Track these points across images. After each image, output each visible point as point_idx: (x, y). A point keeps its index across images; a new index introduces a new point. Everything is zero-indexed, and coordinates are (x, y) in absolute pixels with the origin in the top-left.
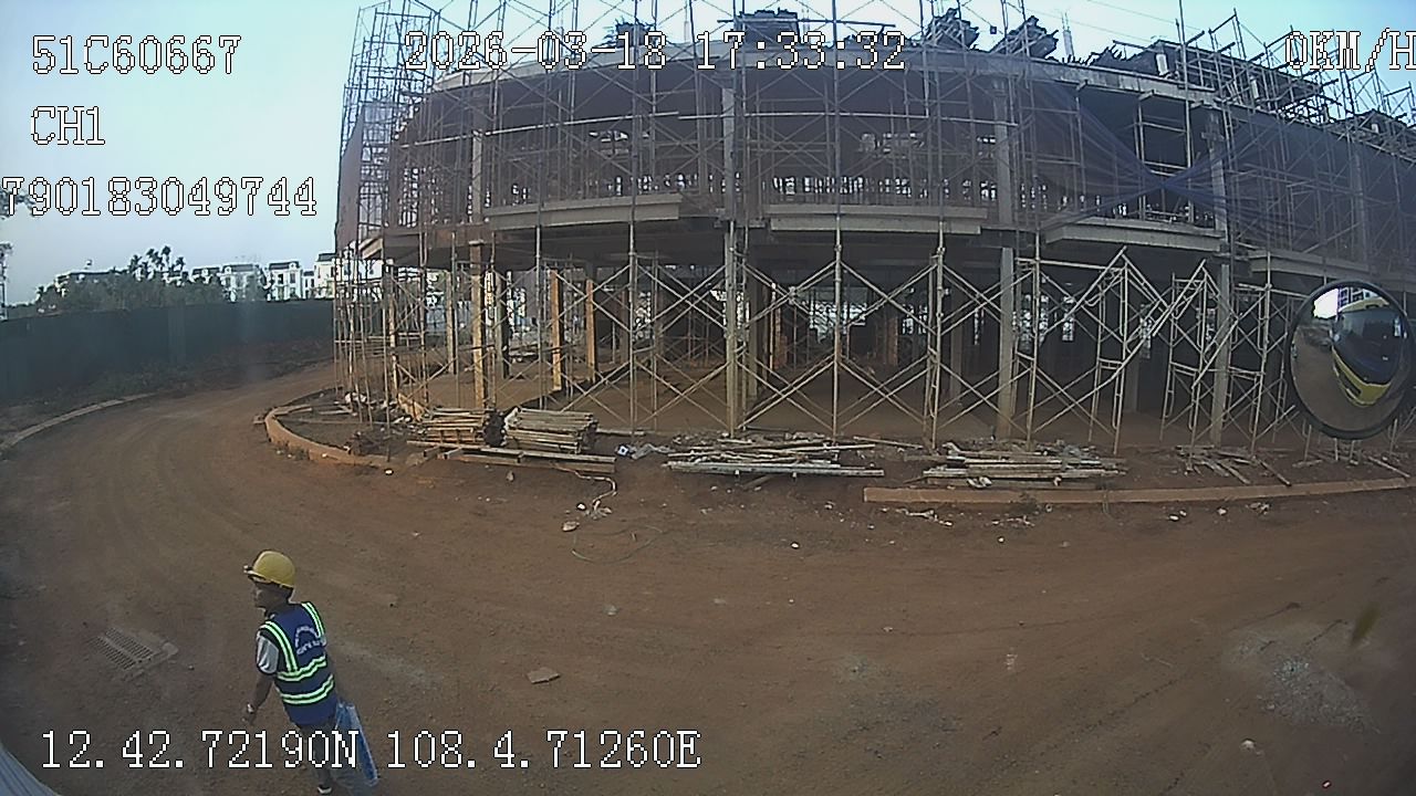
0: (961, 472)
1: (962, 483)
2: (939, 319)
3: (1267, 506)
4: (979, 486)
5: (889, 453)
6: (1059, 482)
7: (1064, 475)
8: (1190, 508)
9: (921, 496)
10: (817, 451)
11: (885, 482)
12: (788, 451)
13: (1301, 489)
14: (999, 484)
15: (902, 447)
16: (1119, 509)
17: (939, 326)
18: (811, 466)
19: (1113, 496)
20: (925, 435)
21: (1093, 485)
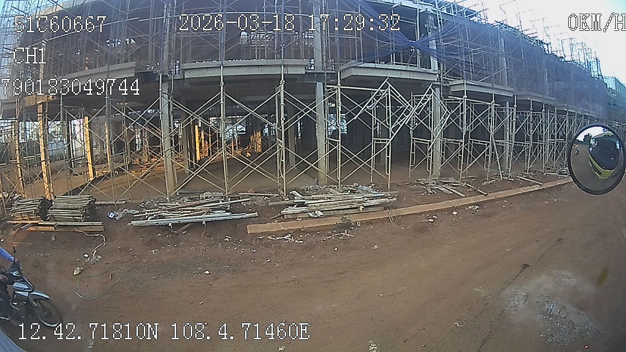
0: (304, 209)
1: (306, 215)
2: (282, 122)
3: (478, 207)
4: (316, 216)
5: (260, 201)
6: (363, 209)
7: (365, 204)
8: (437, 213)
9: (282, 226)
10: (217, 206)
11: (259, 220)
12: (199, 208)
13: (492, 196)
14: (328, 213)
15: (267, 196)
16: (398, 219)
17: (283, 126)
18: (214, 215)
19: (394, 213)
20: (279, 188)
21: (382, 208)
